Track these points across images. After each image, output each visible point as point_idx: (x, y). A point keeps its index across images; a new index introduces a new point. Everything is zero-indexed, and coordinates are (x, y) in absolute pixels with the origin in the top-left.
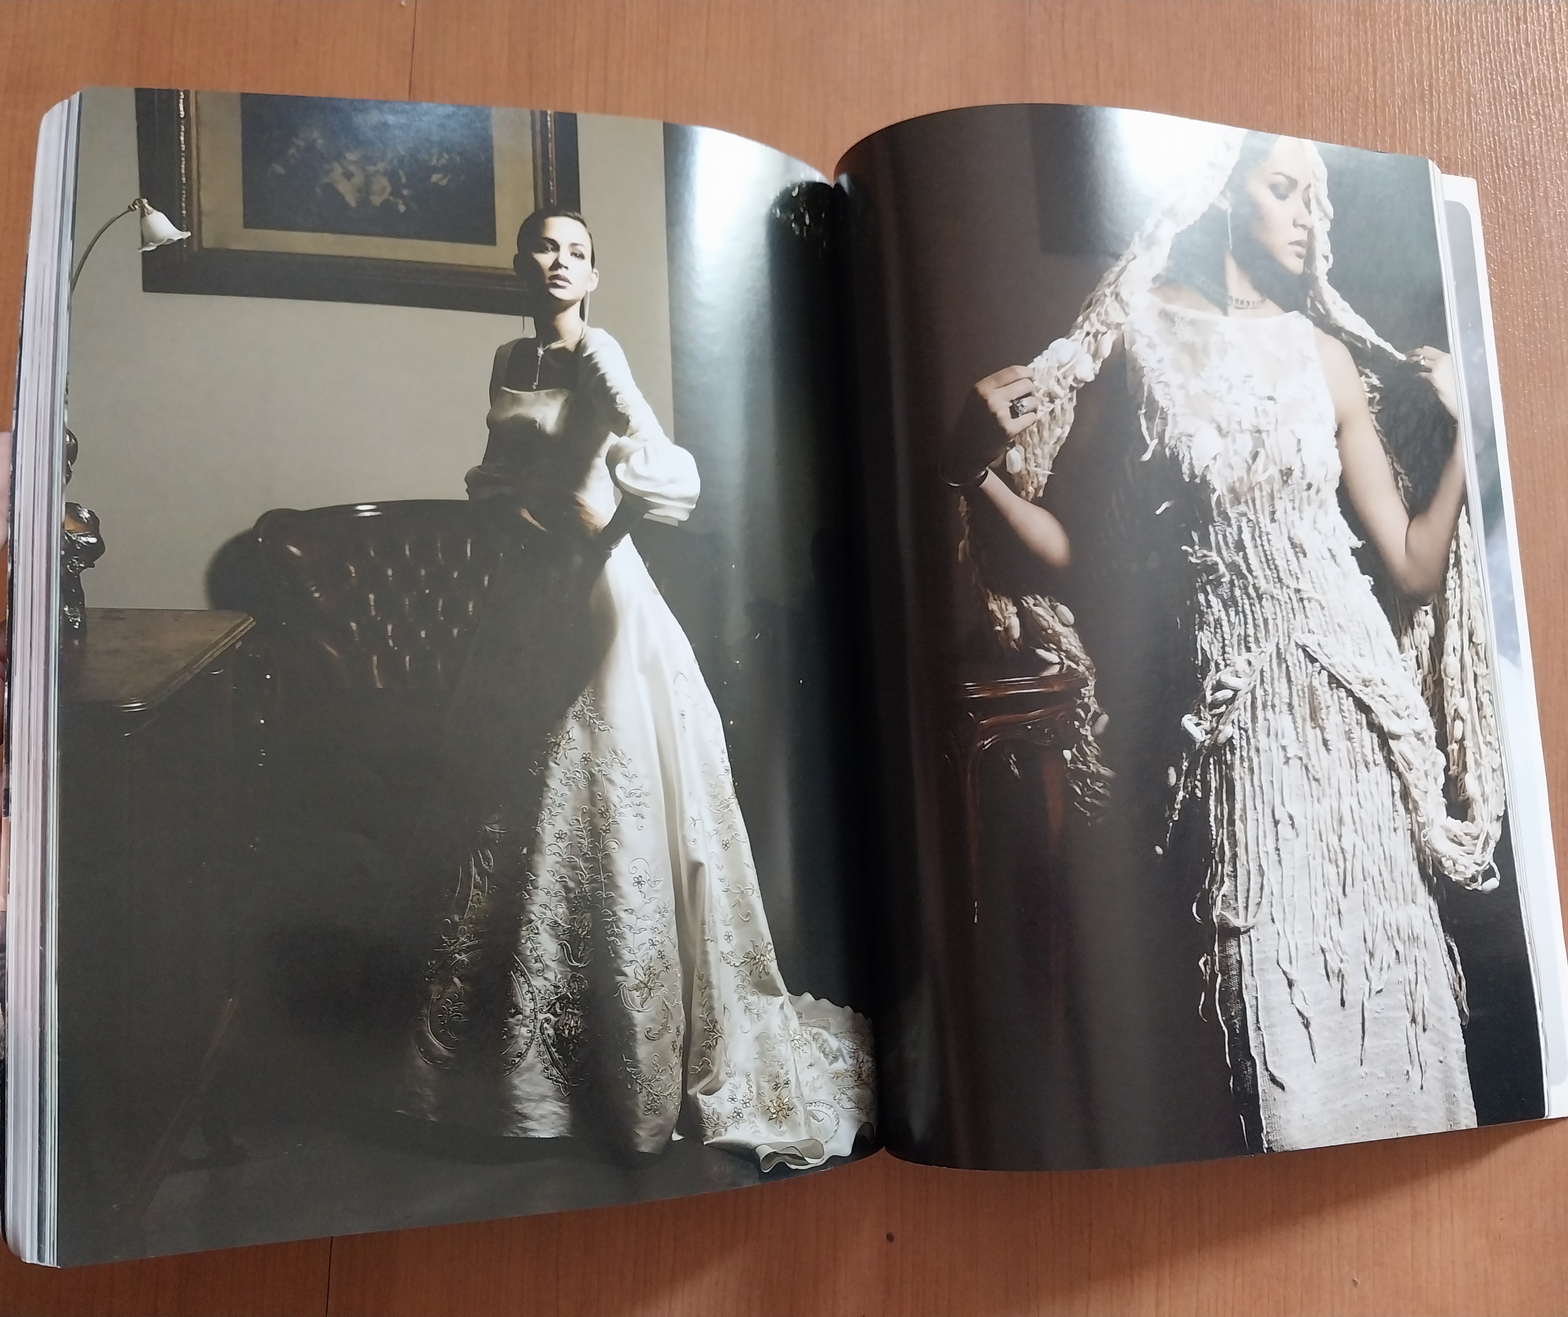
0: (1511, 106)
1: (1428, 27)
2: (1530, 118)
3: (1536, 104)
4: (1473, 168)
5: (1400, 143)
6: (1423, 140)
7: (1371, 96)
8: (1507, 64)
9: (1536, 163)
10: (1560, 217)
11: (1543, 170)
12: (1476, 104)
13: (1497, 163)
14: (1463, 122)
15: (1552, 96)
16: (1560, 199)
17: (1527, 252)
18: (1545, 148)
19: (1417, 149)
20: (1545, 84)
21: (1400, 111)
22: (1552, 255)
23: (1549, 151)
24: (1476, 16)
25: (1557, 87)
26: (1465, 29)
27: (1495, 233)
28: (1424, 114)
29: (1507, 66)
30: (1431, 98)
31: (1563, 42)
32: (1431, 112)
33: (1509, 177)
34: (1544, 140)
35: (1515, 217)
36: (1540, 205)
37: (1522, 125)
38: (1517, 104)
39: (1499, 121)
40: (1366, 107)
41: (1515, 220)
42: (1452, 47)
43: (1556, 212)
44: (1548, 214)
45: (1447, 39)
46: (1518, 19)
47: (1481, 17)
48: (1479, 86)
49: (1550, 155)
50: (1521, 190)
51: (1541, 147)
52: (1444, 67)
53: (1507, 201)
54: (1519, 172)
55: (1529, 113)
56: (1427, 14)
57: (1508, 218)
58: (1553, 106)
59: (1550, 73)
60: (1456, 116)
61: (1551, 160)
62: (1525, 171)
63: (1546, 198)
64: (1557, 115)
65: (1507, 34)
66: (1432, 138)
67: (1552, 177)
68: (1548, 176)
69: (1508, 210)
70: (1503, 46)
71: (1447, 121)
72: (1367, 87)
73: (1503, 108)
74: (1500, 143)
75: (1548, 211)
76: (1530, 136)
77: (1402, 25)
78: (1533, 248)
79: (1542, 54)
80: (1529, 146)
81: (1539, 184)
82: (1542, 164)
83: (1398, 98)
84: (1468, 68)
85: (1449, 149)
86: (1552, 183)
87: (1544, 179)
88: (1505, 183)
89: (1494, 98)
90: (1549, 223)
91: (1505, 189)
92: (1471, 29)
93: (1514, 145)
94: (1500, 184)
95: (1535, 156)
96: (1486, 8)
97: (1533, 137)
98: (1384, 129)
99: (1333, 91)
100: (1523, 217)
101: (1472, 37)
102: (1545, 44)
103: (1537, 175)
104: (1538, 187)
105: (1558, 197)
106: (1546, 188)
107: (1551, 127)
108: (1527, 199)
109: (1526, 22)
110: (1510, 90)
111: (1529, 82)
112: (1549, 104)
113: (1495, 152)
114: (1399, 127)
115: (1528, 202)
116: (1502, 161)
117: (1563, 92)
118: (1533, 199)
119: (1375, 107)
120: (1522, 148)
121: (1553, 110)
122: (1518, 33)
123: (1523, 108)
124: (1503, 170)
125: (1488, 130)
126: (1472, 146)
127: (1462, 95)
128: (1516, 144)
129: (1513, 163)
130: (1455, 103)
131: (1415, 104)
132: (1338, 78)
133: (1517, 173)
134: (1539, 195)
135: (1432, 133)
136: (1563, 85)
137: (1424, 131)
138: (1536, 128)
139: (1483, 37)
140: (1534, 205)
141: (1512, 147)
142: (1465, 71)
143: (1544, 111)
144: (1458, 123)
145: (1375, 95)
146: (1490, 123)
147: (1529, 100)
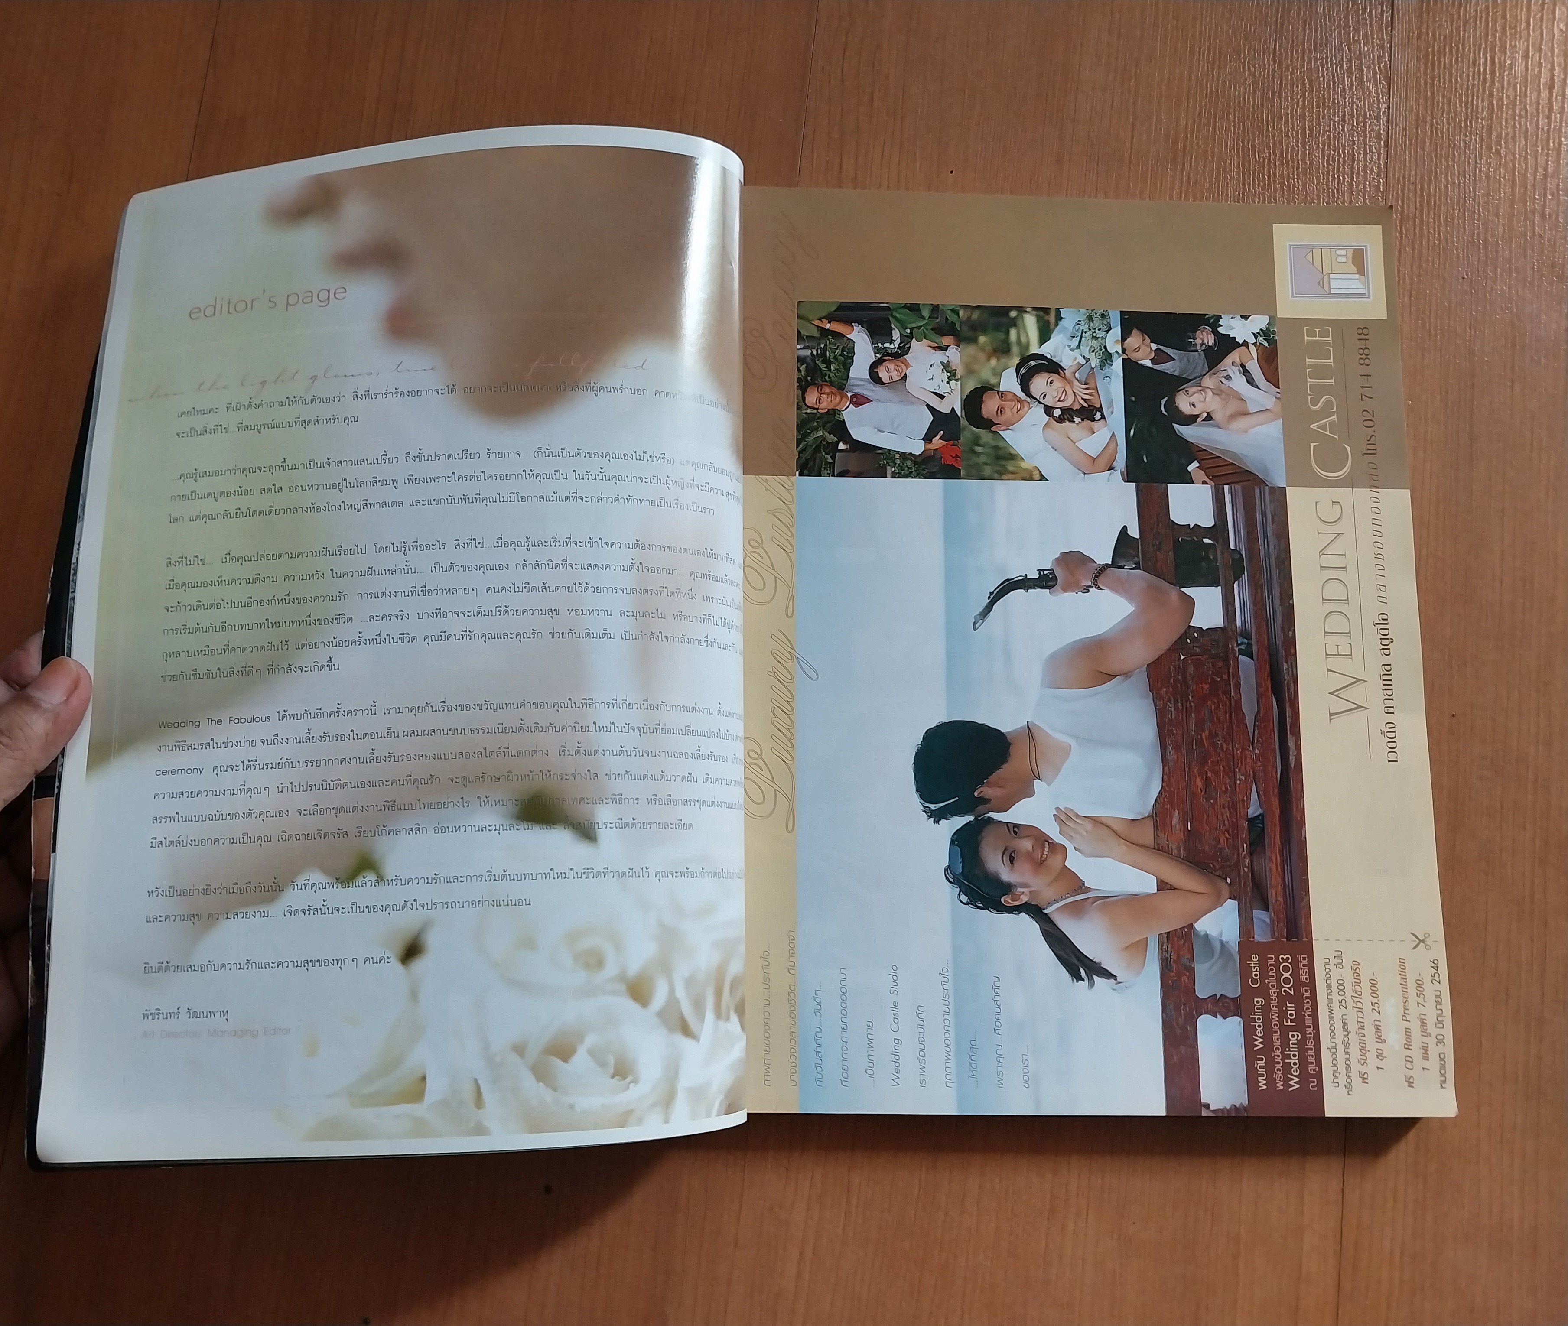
1: (1189, 91)
2: (1275, 186)
8: (1259, 133)
12: (1225, 170)
15: (1297, 169)
20: (1292, 156)
24: (1235, 87)
25: (1304, 162)
26: (1223, 97)
29: (1259, 136)
31: (1313, 120)
38: (1264, 172)
39: (1245, 186)
42: (1209, 112)
45: (1206, 105)
46: (1273, 93)
47: (1240, 88)
48: (1230, 151)
52: (1199, 130)
56: (1190, 79)
59: (1297, 146)
60: (1205, 179)
65: (1262, 105)
70: (1257, 116)
71: (1196, 183)
77: (1164, 88)
79: (1293, 128)
84: (1222, 134)
92: (1229, 98)
96: (1245, 81)
101: (1229, 105)
102: (1297, 119)
109: (1280, 96)
110: (1259, 159)
111: (1278, 152)
112: (1294, 176)
117: (1308, 166)
121: (1298, 182)
122: (1273, 106)
125: (1234, 194)
136: (1309, 160)
139: (1239, 107)
142: (1218, 136)
144: (1207, 185)
145: (1131, 152)
146: (1236, 188)
147: (1275, 169)
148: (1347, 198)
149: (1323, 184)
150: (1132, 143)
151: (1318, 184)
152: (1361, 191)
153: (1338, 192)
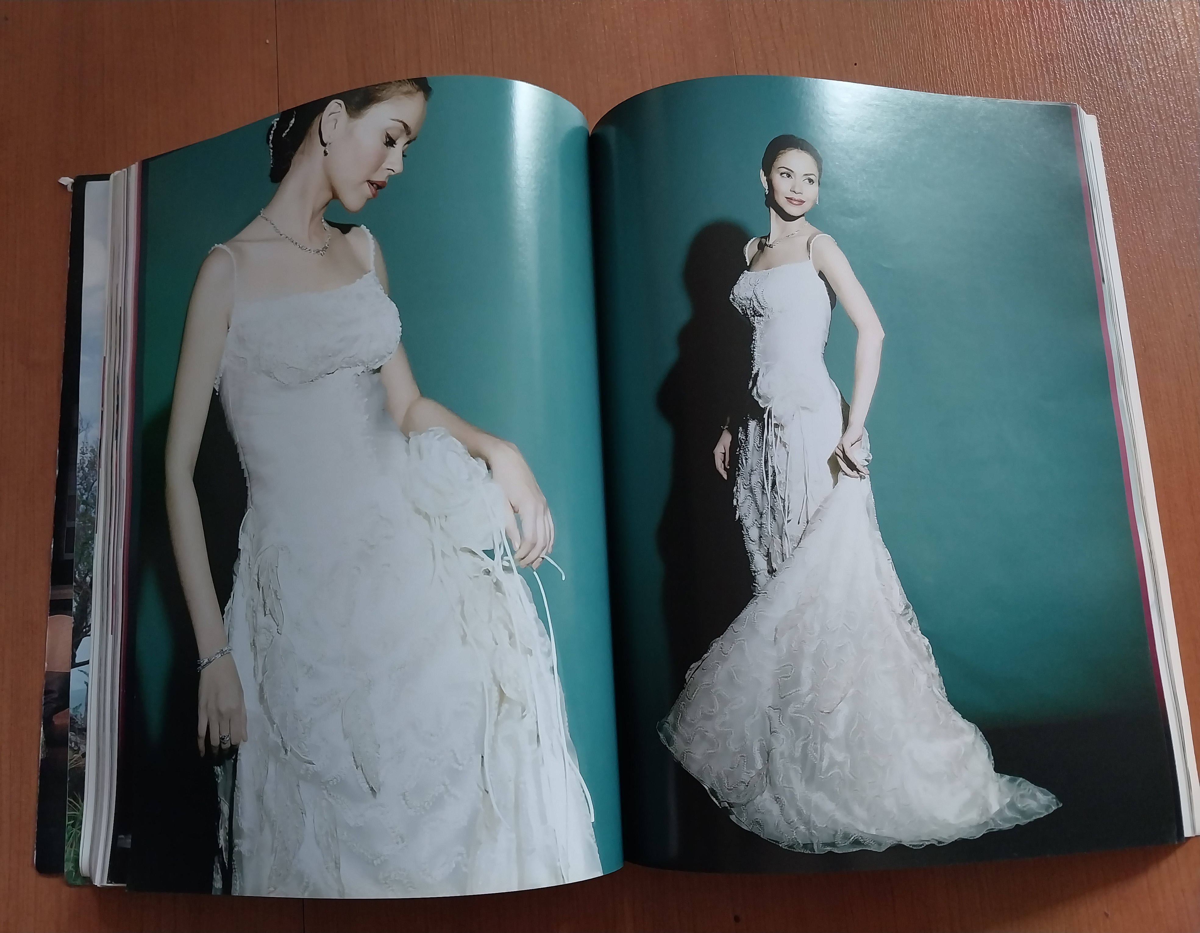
0: (1093, 10)
2: (1109, 17)
3: (1112, 7)
4: (1070, 59)
5: (1013, 48)
6: (1030, 44)
7: (987, 17)
9: (1118, 49)
10: (1142, 86)
11: (1124, 53)
12: (1066, 13)
13: (1088, 53)
14: (1058, 27)
16: (1140, 73)
17: (1120, 114)
18: (1123, 37)
19: (1027, 51)
21: (1010, 26)
22: (1140, 114)
23: (1126, 39)
27: (1094, 104)
28: (1028, 25)
30: (1032, 12)
32: (1033, 23)
33: (1099, 62)
34: (1121, 32)
35: (1108, 90)
36: (1125, 79)
37: (1103, 23)
40: (985, 26)
41: (1108, 93)
43: (1138, 82)
44: (1132, 85)
49: (1128, 42)
50: (1109, 70)
51: (1120, 37)
53: (1100, 80)
54: (1106, 57)
55: (1107, 13)
57: (1102, 92)
58: (1125, 6)
60: (1052, 23)
61: (1129, 45)
62: (1110, 56)
63: (1129, 73)
64: (1129, 12)
66: (1037, 41)
67: (1131, 57)
68: (1129, 58)
69: (1101, 86)
71: (1046, 28)
72: (983, 10)
73: (1087, 12)
74: (1088, 38)
75: (1132, 83)
76: (1110, 31)
78: (1125, 111)
80: (1110, 38)
81: (1122, 64)
82: (1123, 49)
83: (1007, 16)
85: (1051, 48)
86: (1132, 62)
87: (1126, 60)
88: (1096, 67)
89: (1079, 6)
90: (1134, 91)
91: (1097, 71)
93: (1099, 38)
94: (1093, 68)
95: (1116, 44)
97: (1113, 30)
98: (1000, 40)
99: (958, 17)
100: (1114, 90)
103: (1119, 57)
104: (1122, 67)
105: (1138, 71)
106: (1128, 66)
107: (1125, 21)
108: (1114, 76)
112: (1121, 6)
113: (1085, 45)
114: (1011, 37)
115: (1116, 78)
116: (1092, 52)
118: (1120, 75)
119: (991, 24)
120: (1106, 39)
121: (1126, 9)
123: (1102, 11)
124: (1093, 57)
125: (1078, 30)
126: (1068, 43)
127: (1054, 8)
128: (1101, 37)
129: (1100, 51)
130: (1050, 14)
131: (1020, 18)
132: (960, 7)
133: (1104, 59)
134: (1123, 72)
135: (1036, 38)
137: (1030, 37)
138: (1114, 24)
140: (1121, 80)
141: (1098, 40)
143: (1118, 10)
144: (1055, 28)
145: (990, 16)
146: (1078, 25)
147: (1105, 3)
148: (1169, 11)
149: (1146, 5)
150: (989, 10)
151: (1142, 6)
152: (1178, 3)
153: (1160, 9)
